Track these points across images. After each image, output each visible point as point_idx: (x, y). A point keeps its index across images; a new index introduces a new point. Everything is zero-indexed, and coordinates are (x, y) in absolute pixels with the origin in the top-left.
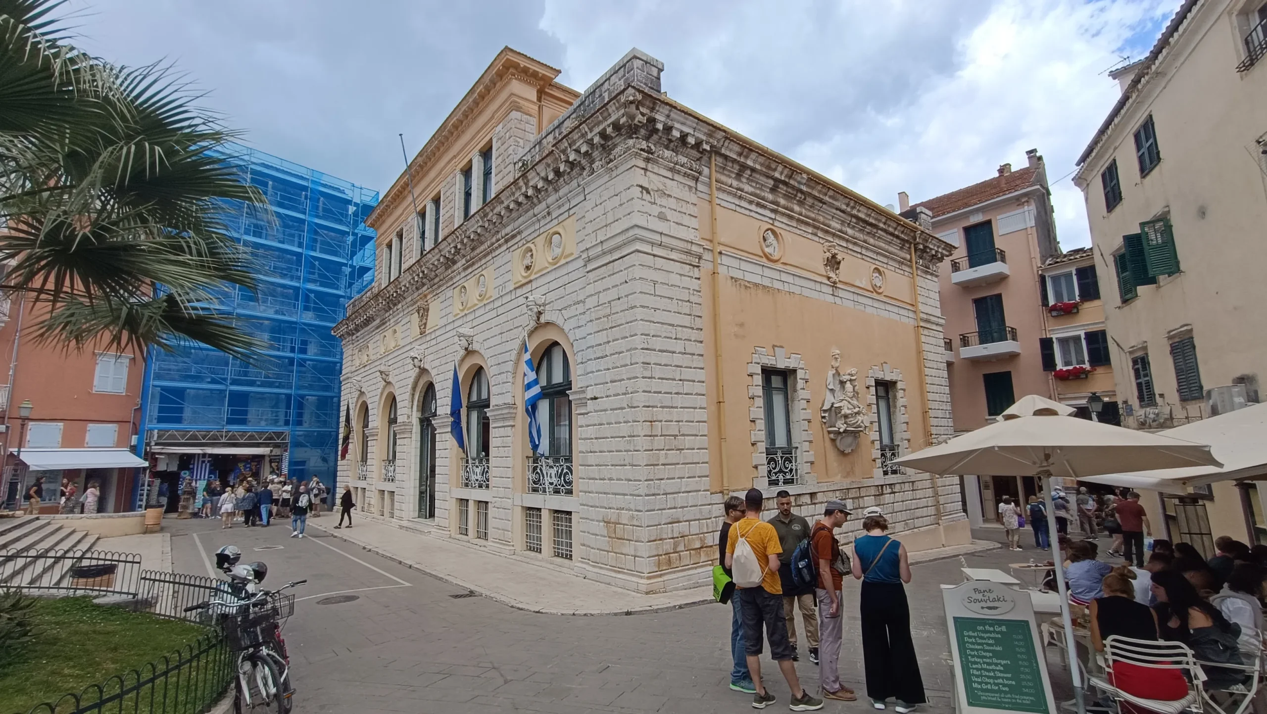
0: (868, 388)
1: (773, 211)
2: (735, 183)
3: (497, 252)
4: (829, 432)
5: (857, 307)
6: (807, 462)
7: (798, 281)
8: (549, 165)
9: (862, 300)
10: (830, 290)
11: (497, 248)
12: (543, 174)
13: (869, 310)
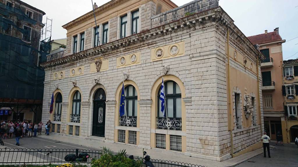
0: (251, 99)
1: (236, 45)
2: (231, 37)
3: (142, 48)
4: (245, 113)
7: (240, 67)
8: (175, 24)
9: (249, 73)
10: (244, 70)
11: (142, 47)
12: (172, 26)
13: (250, 76)
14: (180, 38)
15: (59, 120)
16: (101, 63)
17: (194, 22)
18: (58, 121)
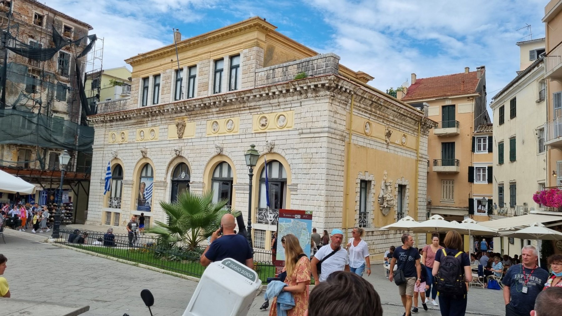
0: (395, 188)
1: (370, 114)
2: (359, 105)
3: (242, 112)
4: (380, 207)
5: (395, 153)
6: (372, 219)
7: (376, 144)
9: (397, 149)
10: (386, 146)
11: (242, 110)
13: (400, 154)
14: (290, 106)
15: (118, 207)
16: (184, 126)
17: (305, 88)
18: (116, 207)
